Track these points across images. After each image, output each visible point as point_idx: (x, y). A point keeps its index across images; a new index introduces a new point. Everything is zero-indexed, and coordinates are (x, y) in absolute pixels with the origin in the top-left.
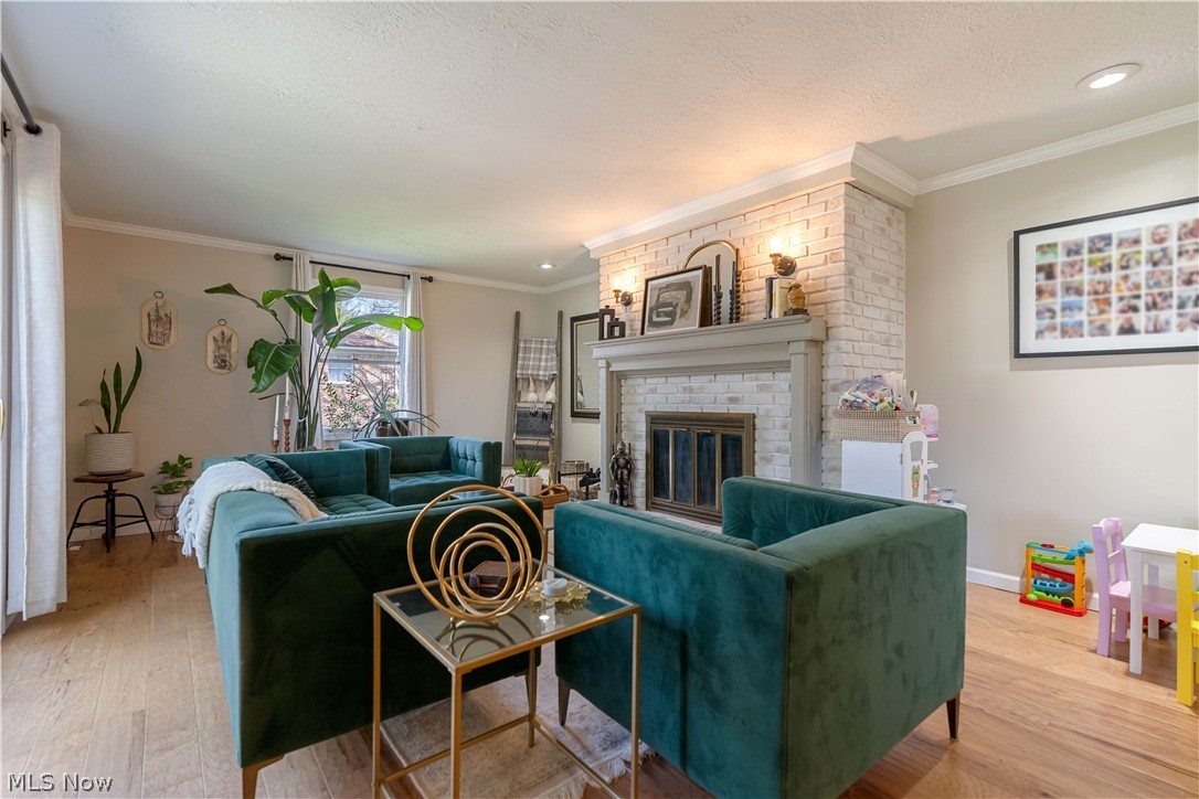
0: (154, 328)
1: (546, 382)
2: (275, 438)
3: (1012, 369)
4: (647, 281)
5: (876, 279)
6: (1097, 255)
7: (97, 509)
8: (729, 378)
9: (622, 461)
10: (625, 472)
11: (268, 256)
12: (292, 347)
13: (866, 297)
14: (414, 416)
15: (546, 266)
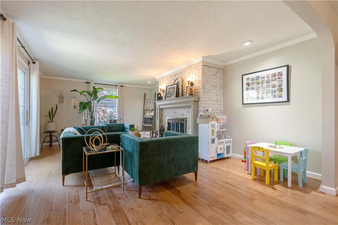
0: (60, 99)
1: (151, 111)
2: (83, 123)
3: (243, 107)
4: (167, 87)
5: (212, 86)
6: (257, 81)
7: (48, 139)
8: (182, 109)
9: (161, 129)
10: (162, 132)
11: (84, 82)
12: (89, 103)
13: (209, 91)
14: (119, 119)
15: (149, 82)
